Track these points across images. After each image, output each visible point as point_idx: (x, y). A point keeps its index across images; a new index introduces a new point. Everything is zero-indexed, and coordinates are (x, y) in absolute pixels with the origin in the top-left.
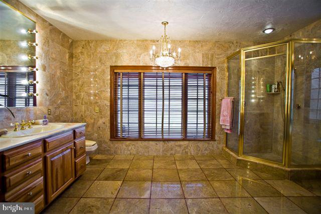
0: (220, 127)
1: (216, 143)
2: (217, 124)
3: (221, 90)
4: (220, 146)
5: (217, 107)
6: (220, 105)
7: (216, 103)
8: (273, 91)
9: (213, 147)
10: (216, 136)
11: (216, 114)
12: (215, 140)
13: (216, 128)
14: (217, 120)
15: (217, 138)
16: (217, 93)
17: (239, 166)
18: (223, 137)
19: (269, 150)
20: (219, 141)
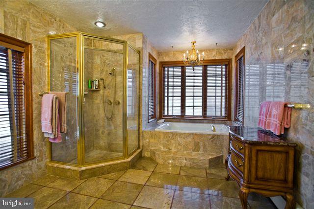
0: (40, 136)
1: (36, 161)
2: (35, 132)
3: (39, 81)
4: (42, 164)
5: (35, 106)
6: (40, 104)
7: (32, 100)
8: (94, 87)
9: (31, 169)
10: (35, 150)
11: (34, 117)
12: (35, 157)
13: (35, 139)
14: (35, 126)
15: (36, 154)
16: (34, 86)
17: (84, 179)
18: (46, 149)
19: (92, 148)
20: (41, 156)
